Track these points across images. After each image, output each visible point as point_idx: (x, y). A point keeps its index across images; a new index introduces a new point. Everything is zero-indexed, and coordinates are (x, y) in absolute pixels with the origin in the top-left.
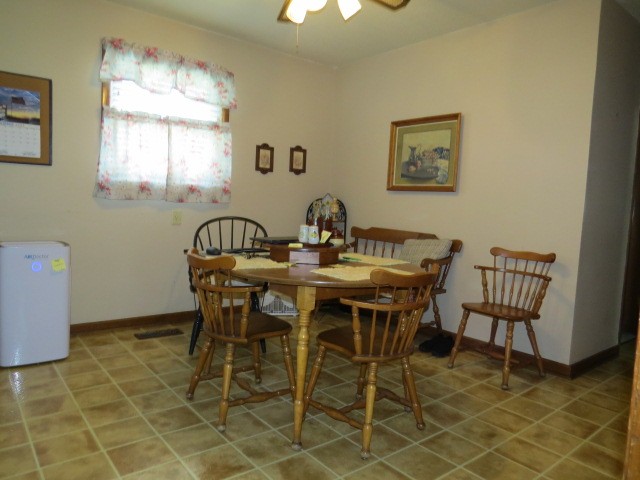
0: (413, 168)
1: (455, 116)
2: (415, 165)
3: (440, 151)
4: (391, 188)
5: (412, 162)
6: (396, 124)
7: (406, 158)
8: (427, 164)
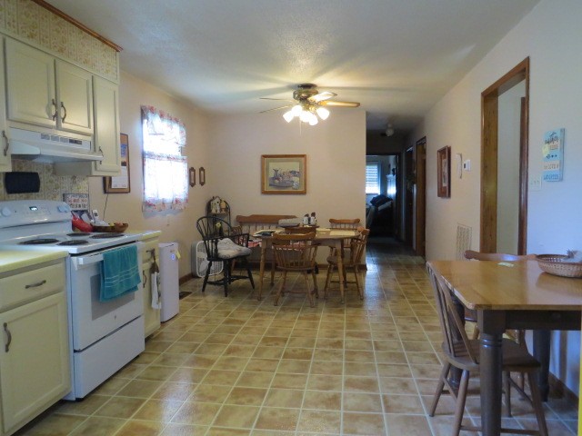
0: (277, 181)
1: (303, 156)
2: (278, 179)
3: (294, 173)
4: (264, 193)
5: (276, 178)
6: (265, 156)
7: (272, 174)
8: (286, 179)
